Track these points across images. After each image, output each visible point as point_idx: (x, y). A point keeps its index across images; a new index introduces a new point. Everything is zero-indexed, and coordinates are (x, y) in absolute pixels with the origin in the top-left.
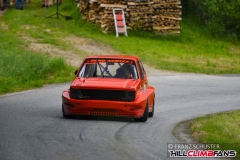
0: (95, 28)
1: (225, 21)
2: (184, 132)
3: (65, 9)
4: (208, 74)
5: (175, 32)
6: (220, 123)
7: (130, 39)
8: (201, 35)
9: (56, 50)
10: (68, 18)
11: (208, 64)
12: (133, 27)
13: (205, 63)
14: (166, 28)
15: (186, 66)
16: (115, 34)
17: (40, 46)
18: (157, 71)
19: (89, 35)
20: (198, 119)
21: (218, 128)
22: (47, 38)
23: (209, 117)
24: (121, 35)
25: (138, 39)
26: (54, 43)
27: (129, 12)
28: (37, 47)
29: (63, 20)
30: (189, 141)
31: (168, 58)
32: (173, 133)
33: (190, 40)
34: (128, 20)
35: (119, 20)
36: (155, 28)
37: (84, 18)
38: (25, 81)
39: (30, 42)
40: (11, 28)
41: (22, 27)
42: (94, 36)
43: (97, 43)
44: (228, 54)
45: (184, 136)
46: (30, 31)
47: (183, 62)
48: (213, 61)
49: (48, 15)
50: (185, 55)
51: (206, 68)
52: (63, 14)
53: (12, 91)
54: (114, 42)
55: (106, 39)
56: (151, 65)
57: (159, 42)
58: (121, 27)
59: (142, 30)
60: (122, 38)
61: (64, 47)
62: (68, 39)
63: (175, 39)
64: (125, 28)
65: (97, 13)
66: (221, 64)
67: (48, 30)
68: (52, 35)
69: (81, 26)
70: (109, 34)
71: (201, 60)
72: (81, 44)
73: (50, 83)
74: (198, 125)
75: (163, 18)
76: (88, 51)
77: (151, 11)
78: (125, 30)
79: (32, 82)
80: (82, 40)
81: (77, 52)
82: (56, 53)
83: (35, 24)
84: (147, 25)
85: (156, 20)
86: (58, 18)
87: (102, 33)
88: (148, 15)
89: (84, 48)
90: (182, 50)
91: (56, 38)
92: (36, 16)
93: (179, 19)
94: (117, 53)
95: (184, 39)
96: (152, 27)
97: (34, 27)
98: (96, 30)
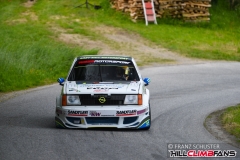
0: (124, 17)
2: (216, 124)
5: (205, 19)
7: (160, 27)
8: (231, 21)
9: (86, 40)
10: (97, 8)
11: (239, 52)
12: (162, 15)
13: (235, 49)
14: (196, 15)
15: (217, 53)
16: (144, 22)
17: (70, 36)
18: (187, 59)
19: (118, 23)
20: (229, 110)
22: (77, 28)
24: (151, 23)
25: (168, 26)
26: (84, 33)
28: (67, 38)
29: (93, 9)
30: (221, 133)
31: (198, 45)
32: (205, 125)
33: (220, 27)
34: (157, 7)
35: (149, 8)
36: (185, 15)
37: (113, 7)
38: (56, 73)
39: (60, 33)
40: (40, 18)
41: (52, 17)
42: (124, 25)
43: (127, 32)
45: (215, 128)
46: (59, 22)
47: (214, 49)
49: (77, 5)
50: (215, 43)
51: (236, 55)
52: (92, 3)
53: (43, 84)
54: (144, 30)
55: (135, 28)
56: (182, 53)
57: (189, 30)
58: (150, 15)
59: (172, 17)
60: (152, 27)
61: (94, 37)
62: (97, 28)
63: (206, 26)
64: (155, 16)
65: (126, 2)
67: (77, 20)
68: (82, 25)
69: (110, 15)
70: (139, 22)
71: (231, 47)
72: (111, 33)
74: (230, 116)
75: (192, 5)
76: (118, 40)
78: (154, 18)
80: (112, 29)
81: (107, 41)
82: (86, 43)
83: (65, 14)
84: (176, 12)
85: (185, 7)
86: (87, 7)
87: (132, 22)
88: (177, 2)
89: (114, 37)
90: (212, 37)
91: (85, 28)
92: (65, 6)
93: (210, 6)
94: (147, 42)
95: (214, 26)
96: (181, 15)
97: (63, 17)
98: (125, 19)
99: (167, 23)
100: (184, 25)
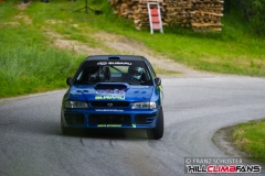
0: (127, 24)
2: (225, 140)
3: (94, 3)
4: (252, 75)
5: (215, 29)
7: (166, 36)
8: (245, 33)
9: (84, 47)
10: (98, 13)
11: (252, 66)
12: (169, 23)
13: (249, 64)
14: (206, 25)
15: (228, 66)
16: (149, 31)
17: (66, 43)
18: (195, 72)
19: (121, 31)
20: (239, 126)
22: (75, 34)
23: (252, 123)
24: (156, 31)
25: (174, 36)
26: (82, 40)
27: (165, 7)
28: (63, 43)
29: (92, 14)
30: (230, 149)
31: (207, 57)
32: (213, 140)
33: (231, 39)
34: (164, 15)
35: (155, 15)
36: (194, 24)
37: (116, 12)
38: (49, 81)
39: (55, 38)
40: (35, 22)
41: (47, 21)
42: (127, 32)
43: (130, 40)
45: (224, 144)
46: (56, 26)
47: (224, 62)
48: (257, 61)
49: (76, 9)
50: (226, 55)
51: (249, 69)
52: (92, 7)
53: (36, 92)
54: (149, 39)
55: (139, 36)
56: (189, 65)
57: (198, 40)
58: (156, 22)
59: (179, 27)
60: (157, 36)
61: (93, 45)
62: (97, 35)
63: (216, 37)
64: (161, 24)
65: (130, 7)
67: (76, 26)
68: (79, 31)
69: (112, 21)
70: (143, 30)
71: (244, 60)
72: (112, 41)
74: (241, 132)
75: (203, 13)
76: (119, 48)
77: (190, 6)
78: (160, 26)
79: (58, 82)
80: (113, 36)
82: (84, 51)
83: (62, 19)
84: (185, 21)
85: (195, 15)
86: (86, 12)
87: (136, 30)
88: (186, 10)
89: (115, 45)
90: (223, 49)
91: (84, 34)
92: (63, 10)
93: (222, 15)
94: (151, 52)
95: (225, 37)
96: (190, 23)
97: (60, 21)
98: (128, 26)
100: (193, 35)
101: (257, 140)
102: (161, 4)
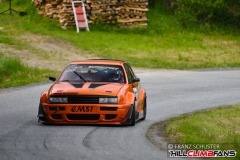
0: (53, 24)
1: (196, 10)
2: (159, 135)
3: (18, 4)
4: (181, 69)
5: (142, 25)
6: (197, 123)
7: (93, 34)
8: (171, 26)
9: (11, 49)
10: (22, 14)
11: (180, 59)
12: (95, 21)
13: (177, 57)
14: (132, 20)
15: (156, 61)
16: (76, 29)
19: (47, 32)
20: (172, 120)
21: (196, 129)
23: (185, 116)
24: (83, 30)
25: (101, 33)
26: (9, 42)
27: (90, 4)
29: (17, 16)
30: (165, 144)
31: (135, 53)
32: (147, 136)
33: (158, 32)
34: (89, 12)
35: (81, 14)
36: (120, 21)
37: (40, 13)
42: (52, 32)
43: (57, 41)
44: (201, 47)
45: (158, 139)
47: (153, 57)
48: (185, 54)
50: (154, 50)
51: (177, 62)
52: (17, 9)
54: (75, 38)
55: (65, 36)
57: (125, 36)
58: (81, 21)
59: (105, 24)
60: (83, 34)
61: (20, 46)
62: (23, 37)
63: (143, 32)
64: (87, 22)
65: (55, 6)
66: (194, 58)
67: (1, 28)
68: (5, 34)
69: (37, 22)
70: (69, 29)
71: (172, 54)
72: (39, 42)
73: (6, 87)
74: (174, 126)
75: (128, 9)
76: (46, 49)
77: (114, 2)
78: (86, 24)
80: (40, 37)
81: (35, 51)
82: (11, 53)
84: (110, 18)
85: (120, 11)
86: (11, 14)
87: (61, 29)
88: (111, 7)
89: (42, 46)
90: (150, 44)
91: (10, 37)
93: (146, 10)
94: (78, 51)
95: (152, 32)
96: (116, 20)
98: (54, 26)
99: (101, 30)
100: (119, 32)
101: (191, 133)
102: (85, 3)
